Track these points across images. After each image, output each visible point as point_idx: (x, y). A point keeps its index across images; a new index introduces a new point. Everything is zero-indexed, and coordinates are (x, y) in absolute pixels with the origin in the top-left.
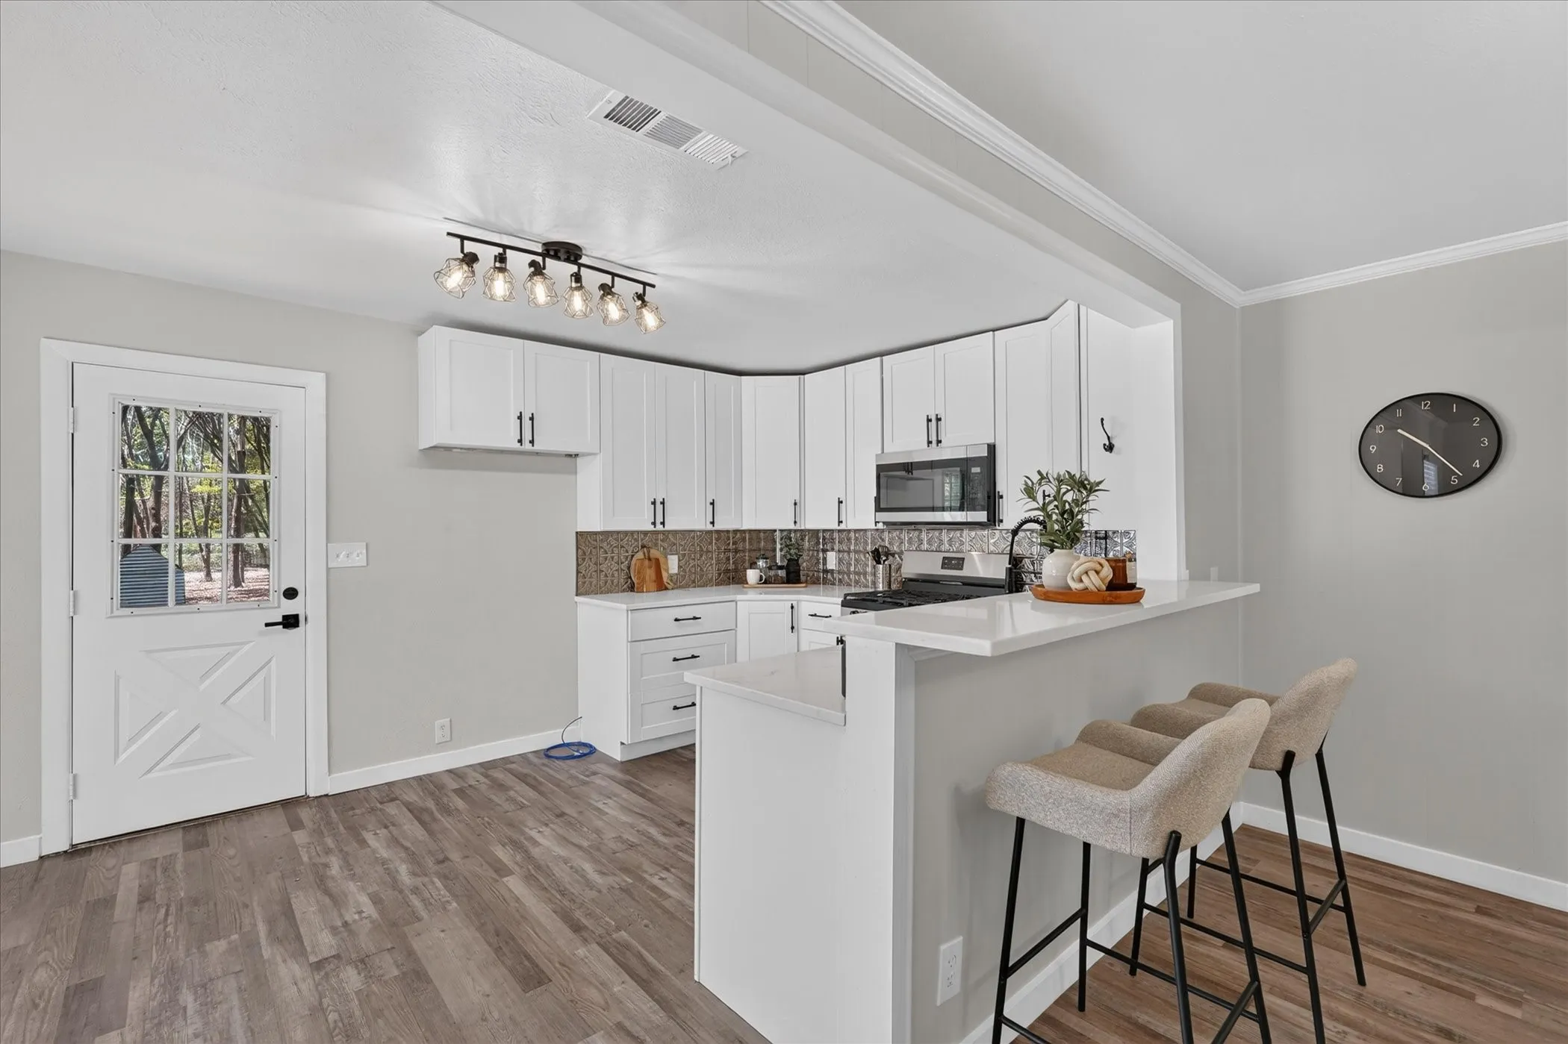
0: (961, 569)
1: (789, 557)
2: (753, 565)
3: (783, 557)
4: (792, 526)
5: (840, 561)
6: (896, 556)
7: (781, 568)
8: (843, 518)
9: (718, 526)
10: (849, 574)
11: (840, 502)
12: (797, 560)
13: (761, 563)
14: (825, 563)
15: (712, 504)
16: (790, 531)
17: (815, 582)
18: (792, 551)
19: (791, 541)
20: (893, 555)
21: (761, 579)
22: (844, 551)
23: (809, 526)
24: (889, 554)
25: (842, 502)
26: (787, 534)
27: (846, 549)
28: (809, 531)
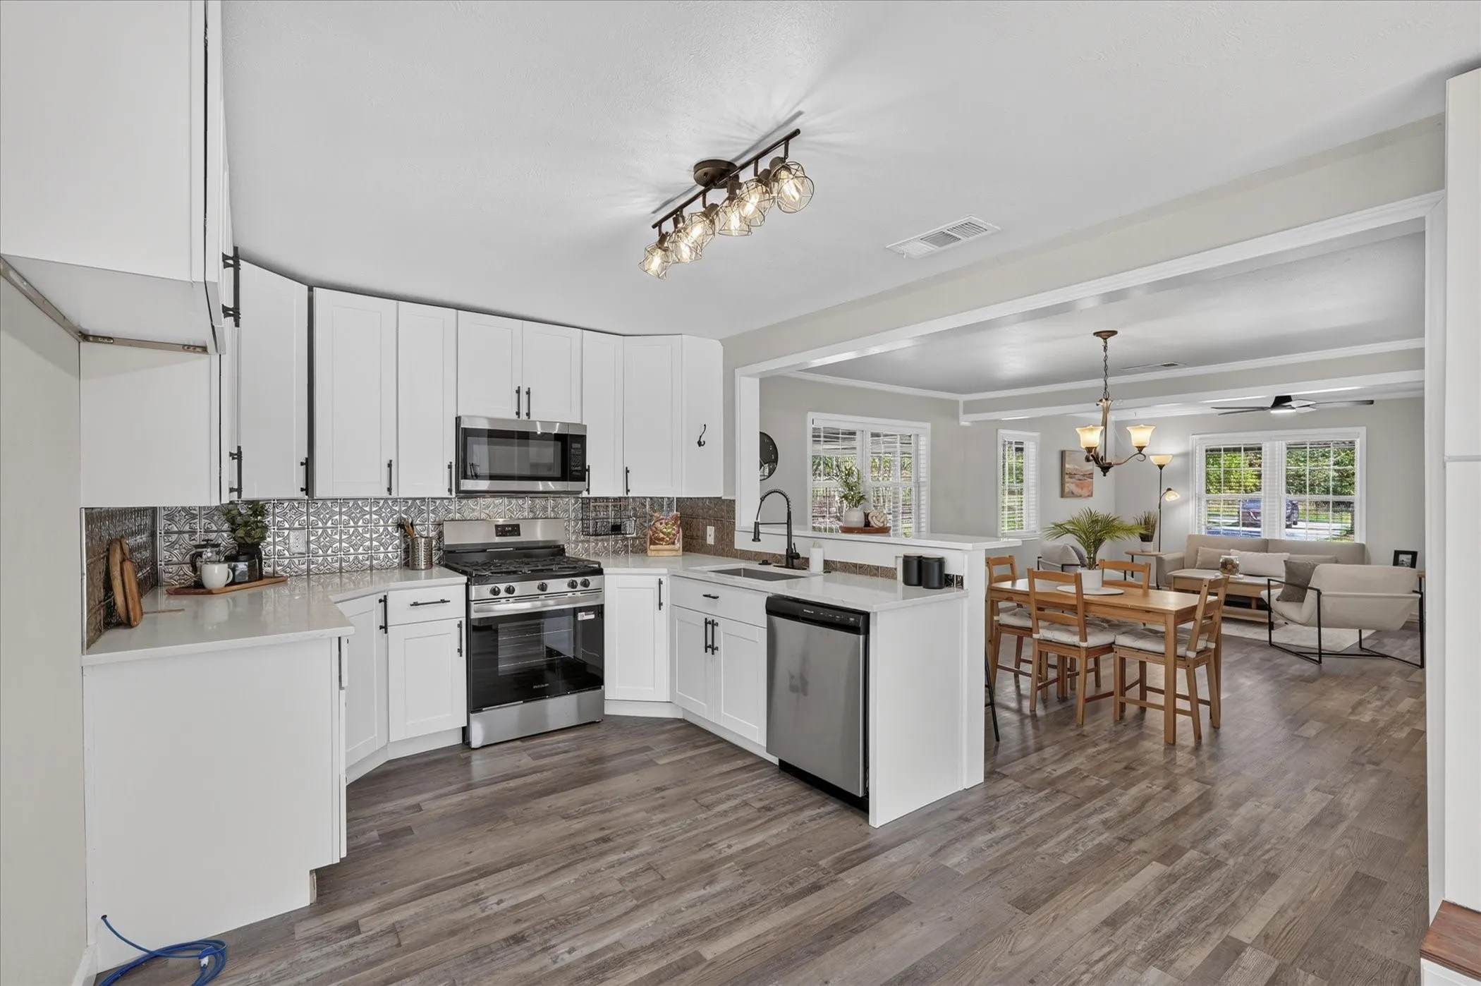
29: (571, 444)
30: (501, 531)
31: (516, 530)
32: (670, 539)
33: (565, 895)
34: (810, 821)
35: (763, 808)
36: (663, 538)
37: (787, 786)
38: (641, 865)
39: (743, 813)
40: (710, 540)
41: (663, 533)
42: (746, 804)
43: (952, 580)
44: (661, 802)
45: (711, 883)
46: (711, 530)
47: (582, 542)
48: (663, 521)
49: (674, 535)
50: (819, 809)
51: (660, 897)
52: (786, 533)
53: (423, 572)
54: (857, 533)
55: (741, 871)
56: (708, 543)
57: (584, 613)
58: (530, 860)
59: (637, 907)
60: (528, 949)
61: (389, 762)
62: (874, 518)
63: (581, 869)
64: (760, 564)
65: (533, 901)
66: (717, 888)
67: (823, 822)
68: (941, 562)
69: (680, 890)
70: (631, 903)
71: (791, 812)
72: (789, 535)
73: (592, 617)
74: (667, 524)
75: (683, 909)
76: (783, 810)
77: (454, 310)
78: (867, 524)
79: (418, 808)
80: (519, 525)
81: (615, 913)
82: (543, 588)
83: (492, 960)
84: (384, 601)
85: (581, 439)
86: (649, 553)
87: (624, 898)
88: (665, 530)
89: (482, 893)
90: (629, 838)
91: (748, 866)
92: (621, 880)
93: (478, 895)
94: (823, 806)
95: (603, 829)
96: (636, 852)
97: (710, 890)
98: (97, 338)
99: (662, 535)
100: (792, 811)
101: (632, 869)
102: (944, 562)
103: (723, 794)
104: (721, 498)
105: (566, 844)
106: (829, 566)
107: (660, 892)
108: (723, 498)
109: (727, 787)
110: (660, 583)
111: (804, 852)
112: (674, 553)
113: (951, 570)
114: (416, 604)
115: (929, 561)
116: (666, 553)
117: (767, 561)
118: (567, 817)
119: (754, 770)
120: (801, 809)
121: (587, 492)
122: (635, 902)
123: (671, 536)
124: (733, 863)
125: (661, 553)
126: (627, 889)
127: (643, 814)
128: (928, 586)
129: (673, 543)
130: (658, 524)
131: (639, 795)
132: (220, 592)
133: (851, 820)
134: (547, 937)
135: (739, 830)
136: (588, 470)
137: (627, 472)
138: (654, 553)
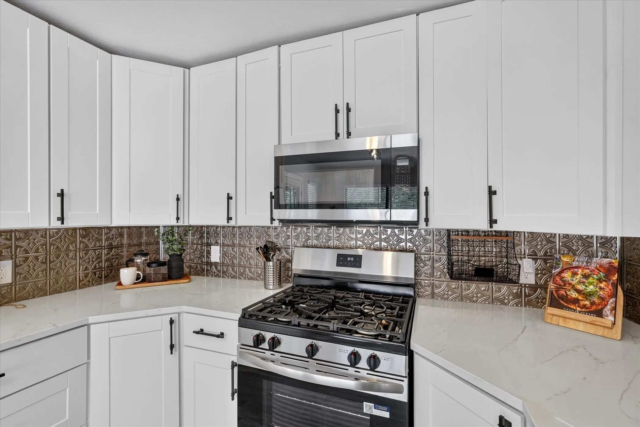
0: (360, 266)
1: (171, 253)
2: (129, 263)
3: (166, 251)
4: (174, 223)
5: (224, 254)
6: (283, 250)
7: (163, 264)
8: (232, 215)
9: (70, 223)
10: (233, 265)
11: (229, 198)
12: (181, 254)
13: (139, 260)
14: (208, 257)
15: (61, 195)
16: (172, 227)
17: (200, 272)
18: (175, 247)
19: (173, 236)
20: (279, 250)
21: (138, 279)
22: (228, 246)
23: (195, 222)
24: (276, 249)
25: (231, 198)
26: (170, 230)
27: (230, 243)
28: (193, 227)
29: (395, 162)
30: (342, 260)
31: (357, 261)
32: (594, 303)
36: (579, 300)
41: (580, 292)
48: (579, 271)
49: (604, 297)
57: (374, 405)
73: (386, 415)
74: (586, 276)
82: (312, 351)
88: (580, 287)
112: (601, 331)
114: (200, 332)
116: (583, 327)
121: (425, 224)
123: (597, 299)
125: (571, 324)
129: (600, 313)
130: (567, 275)
132: (128, 287)
136: (427, 194)
137: (492, 193)
138: (555, 320)
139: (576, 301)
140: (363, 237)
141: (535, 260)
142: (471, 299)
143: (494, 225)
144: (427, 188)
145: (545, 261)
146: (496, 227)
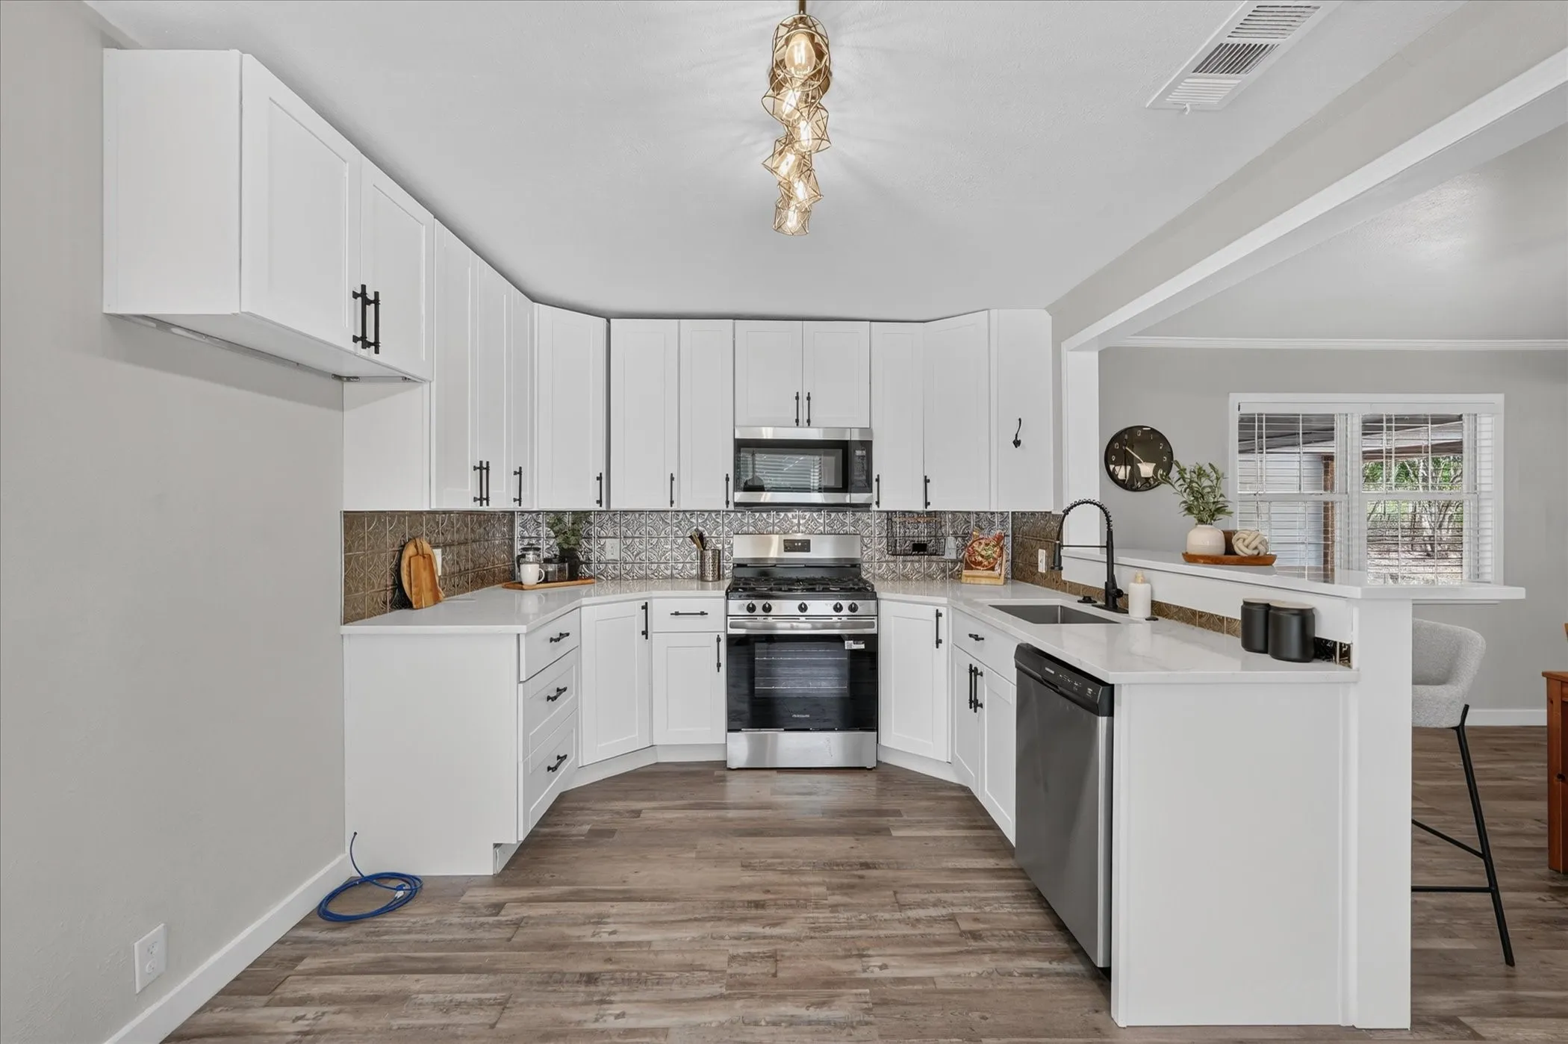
29: (854, 451)
30: (790, 546)
31: (805, 546)
32: (989, 563)
33: (670, 951)
34: (1021, 975)
35: (970, 932)
36: (981, 562)
37: (1030, 914)
38: (766, 949)
39: (939, 931)
40: (1042, 568)
41: (982, 556)
42: (952, 919)
43: (1332, 651)
44: (856, 881)
45: (821, 1004)
46: (1042, 555)
47: (887, 561)
48: (983, 541)
49: (995, 559)
50: (1050, 963)
51: (752, 996)
52: (1106, 560)
53: (710, 583)
54: (1204, 563)
55: (870, 1005)
56: (1039, 570)
57: (852, 642)
58: (675, 900)
59: (722, 997)
60: (590, 994)
61: (657, 764)
62: (1241, 541)
63: (709, 927)
64: (1079, 601)
65: (639, 944)
66: (823, 1014)
67: (1042, 984)
68: (1306, 617)
69: (781, 998)
70: (717, 989)
71: (1004, 952)
72: (1110, 563)
73: (862, 646)
74: (987, 545)
75: (763, 1023)
76: (994, 944)
77: (732, 320)
78: (1229, 550)
79: (637, 813)
80: (809, 541)
81: (692, 992)
82: (803, 608)
83: (555, 991)
84: (645, 607)
85: (867, 445)
86: (964, 580)
87: (717, 980)
88: (984, 553)
89: (609, 917)
90: (783, 913)
91: (884, 1003)
92: (733, 958)
93: (604, 918)
94: (1061, 960)
95: (768, 891)
96: (777, 931)
97: (814, 1013)
98: (349, 379)
99: (980, 559)
100: (1007, 952)
101: (754, 950)
102: (1313, 616)
103: (932, 897)
104: (1050, 512)
105: (721, 895)
106: (1159, 610)
107: (758, 990)
108: (1053, 513)
109: (946, 888)
110: (938, 615)
111: (975, 1015)
112: (993, 581)
113: (1324, 630)
114: (677, 614)
115: (1281, 613)
116: (983, 581)
117: (1090, 598)
118: (746, 866)
119: (1002, 877)
120: (1022, 953)
121: (876, 506)
122: (723, 990)
123: (991, 560)
124: (868, 991)
125: (977, 581)
126: (729, 971)
127: (822, 890)
128: (1278, 656)
129: (993, 569)
130: (976, 546)
131: (838, 865)
132: (532, 588)
133: (1087, 997)
134: (615, 989)
135: (911, 951)
136: (878, 480)
137: (927, 481)
138: (969, 580)
139: (980, 563)
140: (807, 522)
141: (956, 538)
142: (906, 578)
143: (928, 507)
144: (878, 476)
145: (963, 538)
146: (930, 508)
